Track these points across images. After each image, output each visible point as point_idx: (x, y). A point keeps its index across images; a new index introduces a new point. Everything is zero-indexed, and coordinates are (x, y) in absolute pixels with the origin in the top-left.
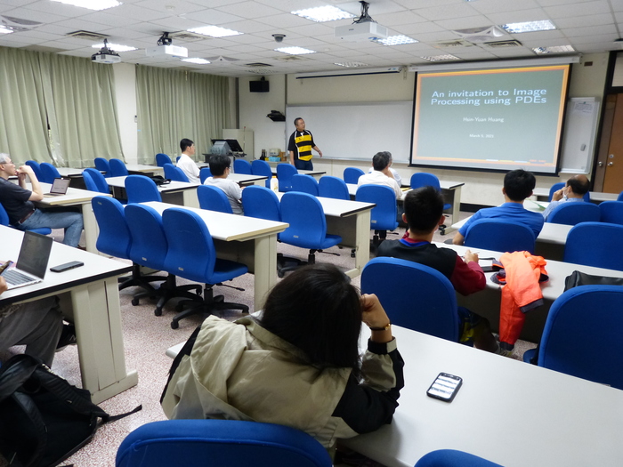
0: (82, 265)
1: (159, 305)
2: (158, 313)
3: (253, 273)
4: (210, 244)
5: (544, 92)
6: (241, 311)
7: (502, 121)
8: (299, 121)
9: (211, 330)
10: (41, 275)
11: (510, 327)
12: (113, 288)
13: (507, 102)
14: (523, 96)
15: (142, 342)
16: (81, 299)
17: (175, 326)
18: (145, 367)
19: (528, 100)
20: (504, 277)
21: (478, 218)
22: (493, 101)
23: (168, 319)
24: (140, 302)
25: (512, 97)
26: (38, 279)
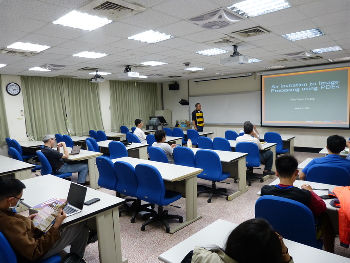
0: (100, 200)
1: (133, 217)
2: (133, 221)
3: (185, 197)
4: (163, 183)
5: (337, 82)
6: (178, 220)
7: (314, 99)
8: (199, 105)
9: (199, 256)
10: (81, 208)
11: (347, 234)
12: (116, 213)
13: (316, 89)
14: (325, 85)
15: (127, 240)
16: (101, 221)
17: (143, 229)
18: (130, 256)
19: (329, 87)
20: (339, 203)
21: (313, 164)
22: (307, 89)
23: (139, 225)
24: (122, 215)
25: (319, 86)
26: (80, 211)
